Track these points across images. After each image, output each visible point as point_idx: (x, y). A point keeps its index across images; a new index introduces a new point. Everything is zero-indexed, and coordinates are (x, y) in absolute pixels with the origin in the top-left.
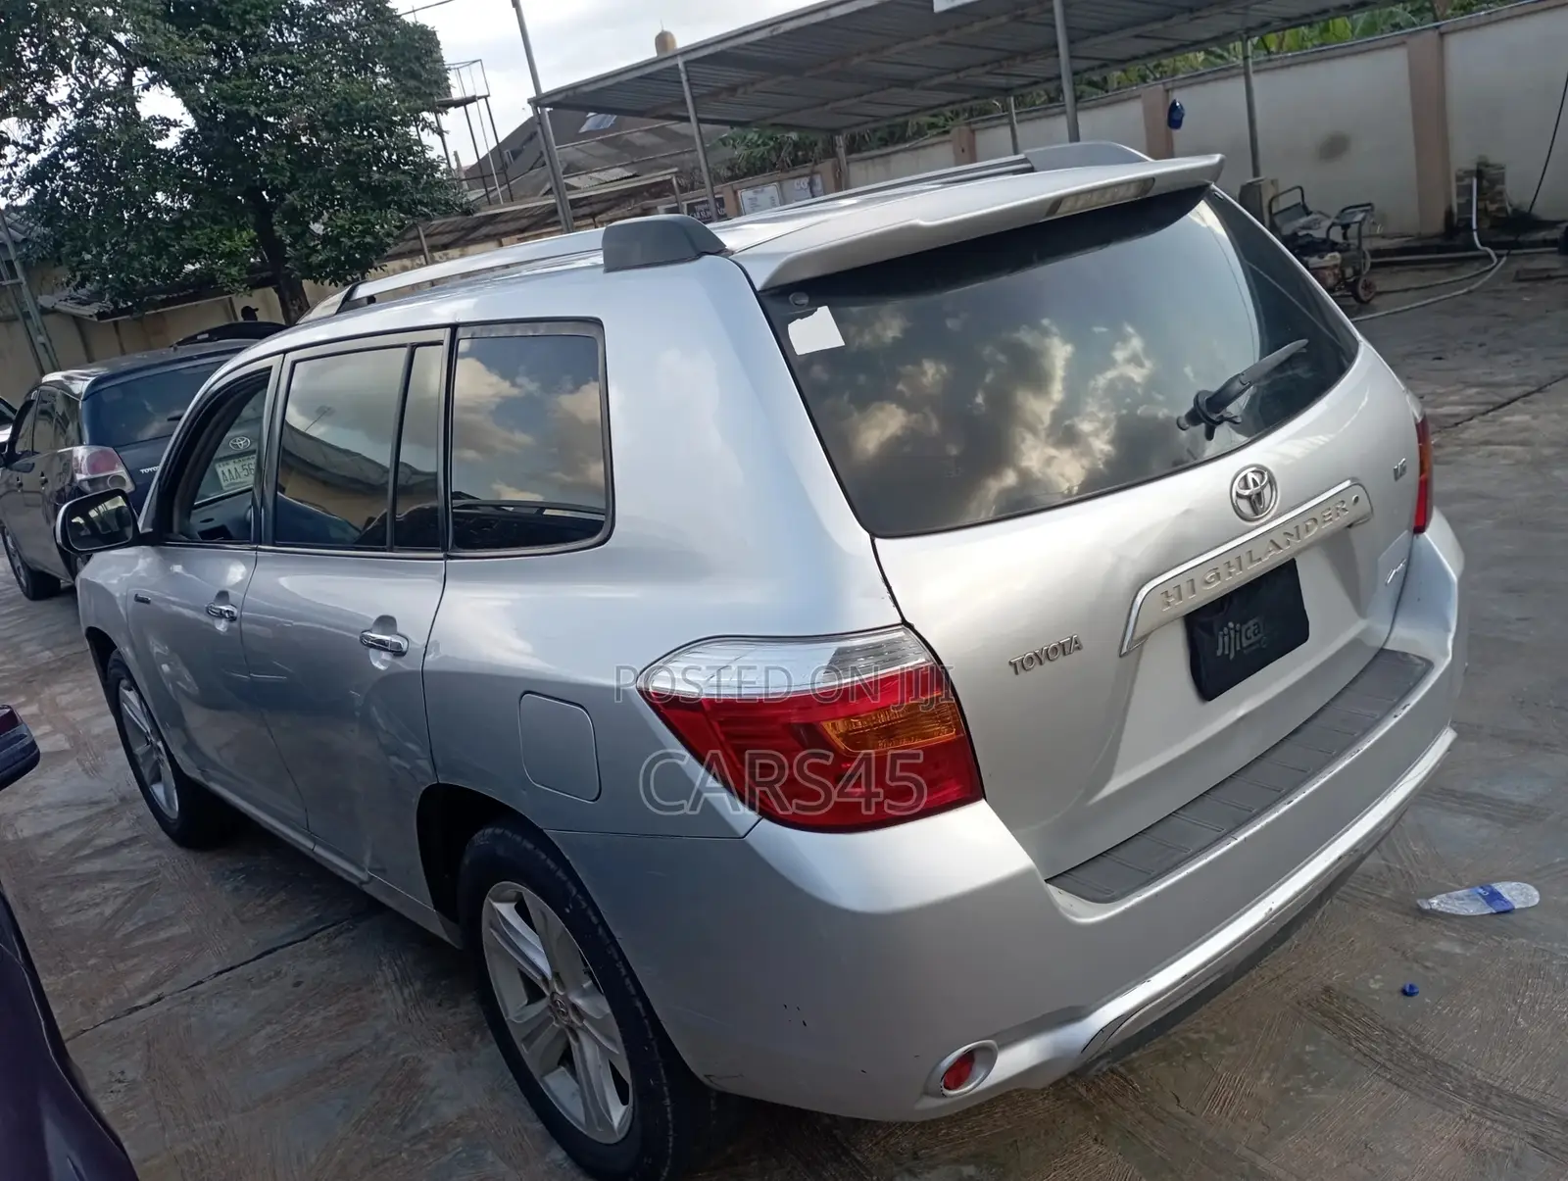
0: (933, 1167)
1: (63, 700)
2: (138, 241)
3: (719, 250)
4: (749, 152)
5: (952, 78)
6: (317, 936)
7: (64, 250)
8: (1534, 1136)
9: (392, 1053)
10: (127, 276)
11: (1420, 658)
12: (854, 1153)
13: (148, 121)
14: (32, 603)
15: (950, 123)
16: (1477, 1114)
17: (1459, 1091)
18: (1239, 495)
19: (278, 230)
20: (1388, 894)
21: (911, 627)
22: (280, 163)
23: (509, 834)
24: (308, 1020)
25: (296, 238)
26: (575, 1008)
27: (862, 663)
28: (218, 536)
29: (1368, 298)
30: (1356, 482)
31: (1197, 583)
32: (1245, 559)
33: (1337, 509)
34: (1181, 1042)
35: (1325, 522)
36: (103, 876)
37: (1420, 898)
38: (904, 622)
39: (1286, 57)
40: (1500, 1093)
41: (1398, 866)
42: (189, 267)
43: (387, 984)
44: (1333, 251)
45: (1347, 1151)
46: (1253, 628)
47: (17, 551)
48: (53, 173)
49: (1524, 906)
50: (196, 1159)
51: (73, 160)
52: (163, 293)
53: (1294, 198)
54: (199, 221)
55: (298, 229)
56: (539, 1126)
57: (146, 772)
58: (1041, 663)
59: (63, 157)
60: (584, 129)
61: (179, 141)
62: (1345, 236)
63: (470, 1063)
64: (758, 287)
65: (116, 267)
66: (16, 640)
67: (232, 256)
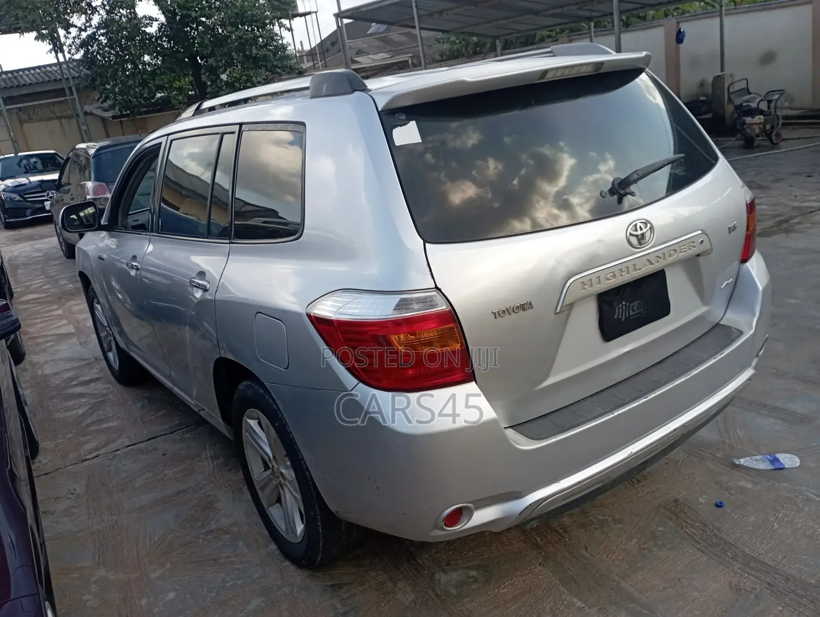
0: (456, 570)
1: (75, 309)
2: (134, 80)
3: (364, 89)
4: (451, 46)
5: (559, 10)
6: (178, 432)
7: (97, 83)
8: (769, 584)
9: (203, 491)
10: (127, 97)
11: (736, 329)
12: (418, 559)
13: (142, 18)
14: (67, 260)
15: (559, 35)
16: (742, 570)
17: (734, 558)
18: (631, 234)
19: (204, 78)
20: (719, 455)
21: (440, 290)
22: (206, 42)
23: (254, 385)
24: (166, 472)
25: (213, 82)
26: (282, 474)
27: (416, 306)
28: (141, 228)
29: (777, 141)
30: (704, 233)
31: (602, 279)
32: (631, 268)
33: (690, 246)
34: (594, 520)
35: (681, 252)
36: (81, 395)
37: (735, 458)
38: (436, 287)
39: (745, 7)
40: (756, 560)
41: (728, 441)
42: (159, 95)
43: (207, 458)
44: (760, 114)
45: (668, 582)
46: (636, 306)
47: (61, 233)
48: (93, 43)
49: (790, 467)
50: (102, 534)
51: (103, 36)
52: (145, 107)
53: (743, 85)
54: (164, 71)
55: (213, 77)
56: (266, 532)
57: (105, 345)
58: (509, 314)
59: (98, 35)
60: (369, 32)
61: (157, 29)
62: (769, 107)
63: (240, 500)
64: (380, 109)
65: (121, 93)
66: (56, 278)
67: (180, 90)
